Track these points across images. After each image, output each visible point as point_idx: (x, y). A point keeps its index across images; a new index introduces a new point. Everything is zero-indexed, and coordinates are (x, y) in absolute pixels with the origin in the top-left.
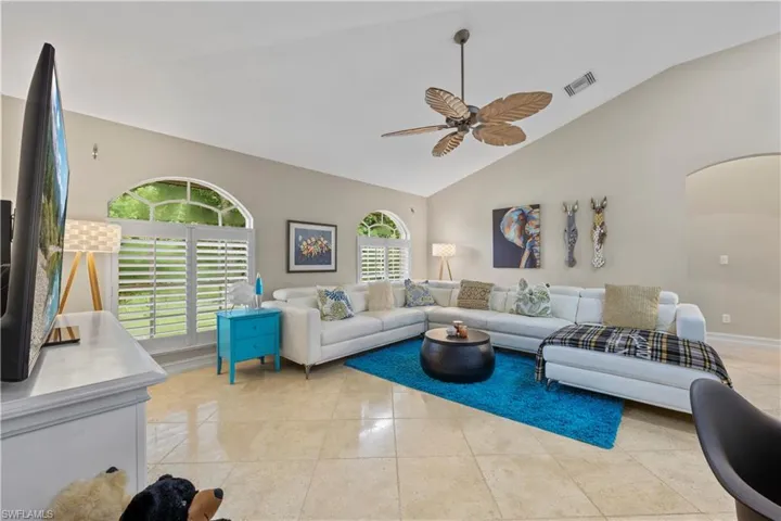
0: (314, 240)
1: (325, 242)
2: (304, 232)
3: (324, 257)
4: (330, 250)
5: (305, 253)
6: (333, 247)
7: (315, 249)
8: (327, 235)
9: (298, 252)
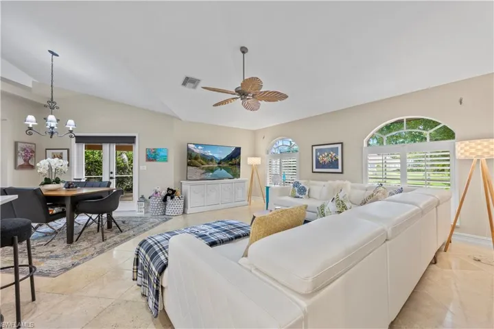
0: (326, 154)
1: (334, 155)
2: (321, 151)
3: (334, 164)
4: (338, 160)
5: (321, 162)
6: (339, 157)
7: (327, 160)
8: (336, 150)
9: (318, 161)
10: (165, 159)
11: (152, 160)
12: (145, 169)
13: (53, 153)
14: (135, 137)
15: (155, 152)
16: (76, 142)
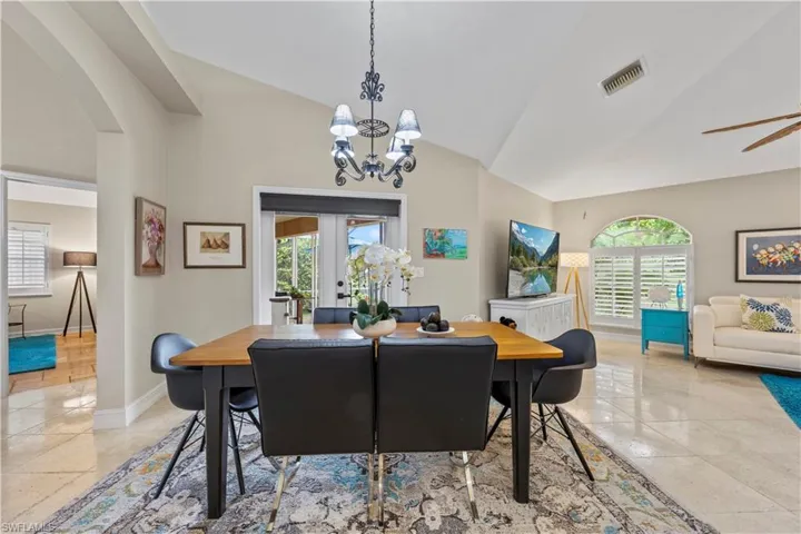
3: (799, 266)
5: (764, 262)
7: (783, 258)
10: (463, 255)
11: (437, 256)
12: (422, 273)
13: (203, 234)
14: (399, 202)
15: (442, 238)
16: (263, 209)
